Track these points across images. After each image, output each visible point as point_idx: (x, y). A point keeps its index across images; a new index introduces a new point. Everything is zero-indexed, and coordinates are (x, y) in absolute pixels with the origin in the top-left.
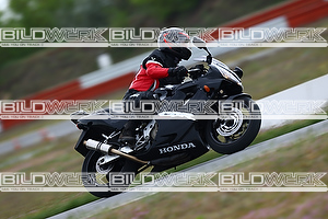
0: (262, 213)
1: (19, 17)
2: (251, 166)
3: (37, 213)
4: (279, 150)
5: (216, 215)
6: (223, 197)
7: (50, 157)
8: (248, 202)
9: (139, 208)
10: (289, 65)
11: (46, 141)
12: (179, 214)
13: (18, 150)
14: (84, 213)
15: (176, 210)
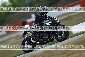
0: (74, 55)
1: (11, 4)
2: (71, 43)
3: (15, 55)
4: (78, 39)
5: (62, 56)
6: (64, 51)
7: (19, 40)
8: (70, 53)
9: (42, 54)
10: (81, 17)
11: (18, 36)
12: (52, 56)
13: (11, 39)
14: (28, 55)
15: (51, 54)
